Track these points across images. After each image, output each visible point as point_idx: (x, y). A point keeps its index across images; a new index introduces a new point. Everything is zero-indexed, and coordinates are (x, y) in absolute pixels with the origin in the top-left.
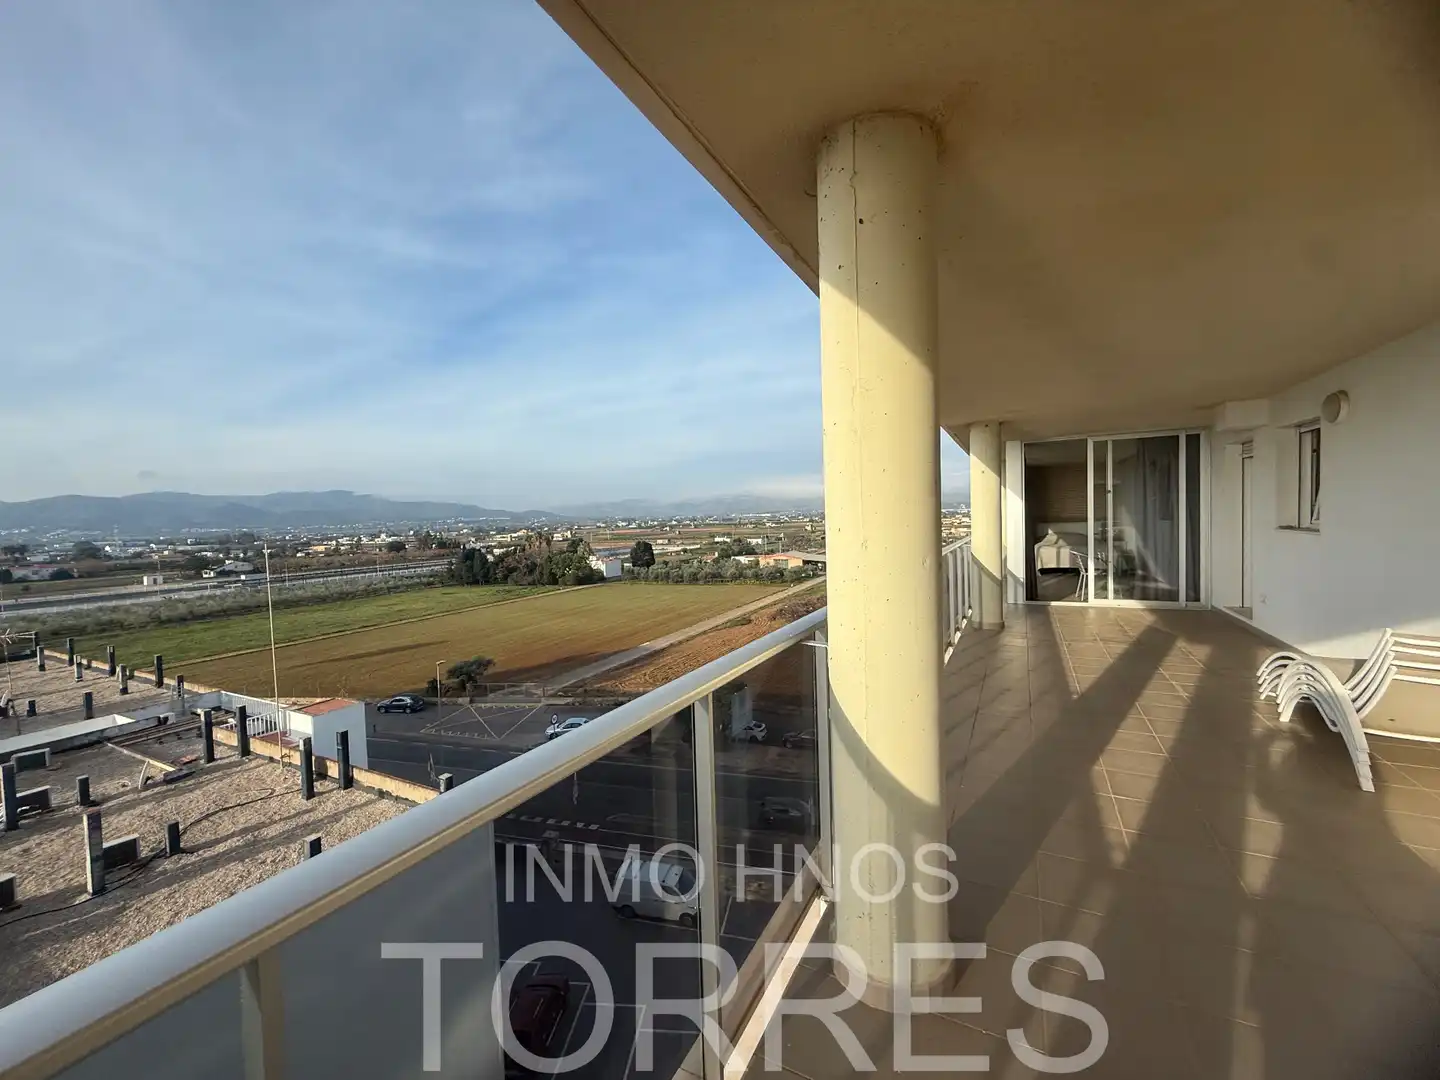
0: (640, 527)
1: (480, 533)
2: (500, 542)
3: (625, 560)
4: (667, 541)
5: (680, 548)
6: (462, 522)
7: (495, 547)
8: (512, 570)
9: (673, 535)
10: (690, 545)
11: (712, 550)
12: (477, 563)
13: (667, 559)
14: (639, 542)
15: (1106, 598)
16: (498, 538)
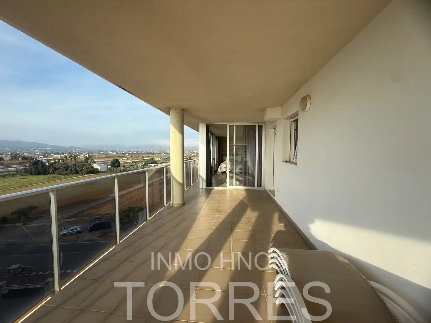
0: (117, 154)
1: (45, 155)
2: (54, 158)
3: (109, 165)
4: (126, 159)
5: (131, 161)
6: (38, 150)
7: (52, 160)
8: (56, 169)
9: (129, 157)
10: (134, 160)
11: (142, 162)
12: (39, 167)
13: (125, 165)
14: (114, 159)
15: (233, 186)
16: (55, 156)
